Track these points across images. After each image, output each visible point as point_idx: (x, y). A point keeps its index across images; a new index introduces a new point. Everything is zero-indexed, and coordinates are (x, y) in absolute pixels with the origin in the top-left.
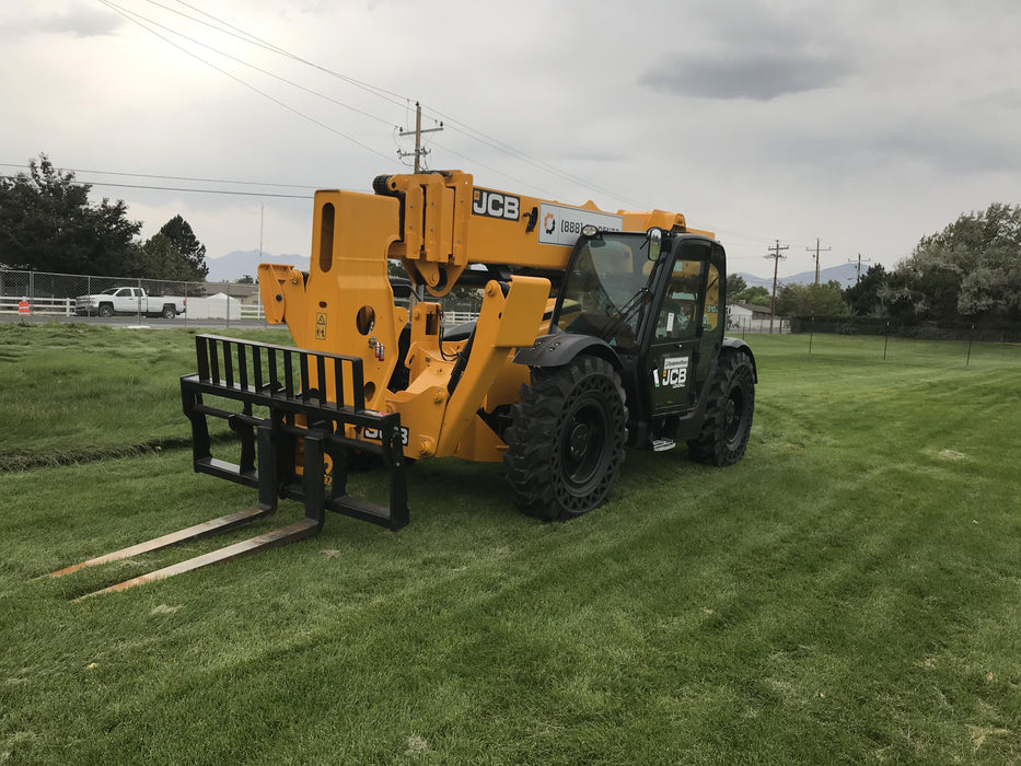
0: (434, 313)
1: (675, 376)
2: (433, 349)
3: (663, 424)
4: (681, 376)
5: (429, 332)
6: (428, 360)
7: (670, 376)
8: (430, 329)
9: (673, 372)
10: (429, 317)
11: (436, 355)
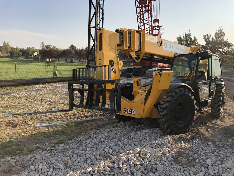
0: (138, 80)
1: (205, 90)
2: (139, 89)
3: (203, 103)
4: (206, 90)
5: (137, 85)
6: (138, 92)
7: (204, 90)
8: (138, 85)
9: (204, 89)
10: (137, 82)
11: (140, 91)
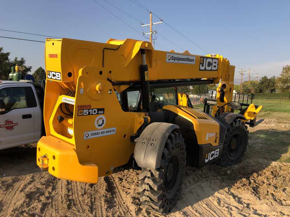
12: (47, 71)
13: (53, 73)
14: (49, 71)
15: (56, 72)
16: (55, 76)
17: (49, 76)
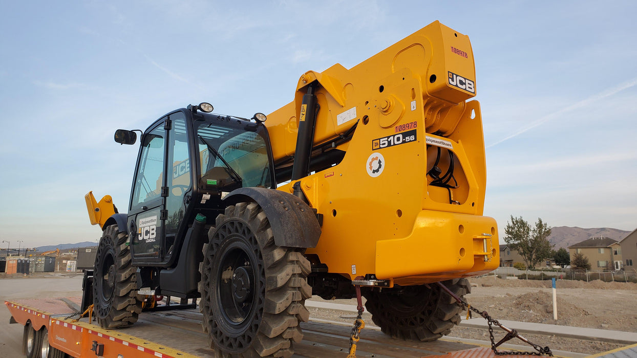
12: (449, 72)
13: (459, 78)
14: (453, 74)
15: (465, 79)
16: (465, 84)
17: (453, 81)
